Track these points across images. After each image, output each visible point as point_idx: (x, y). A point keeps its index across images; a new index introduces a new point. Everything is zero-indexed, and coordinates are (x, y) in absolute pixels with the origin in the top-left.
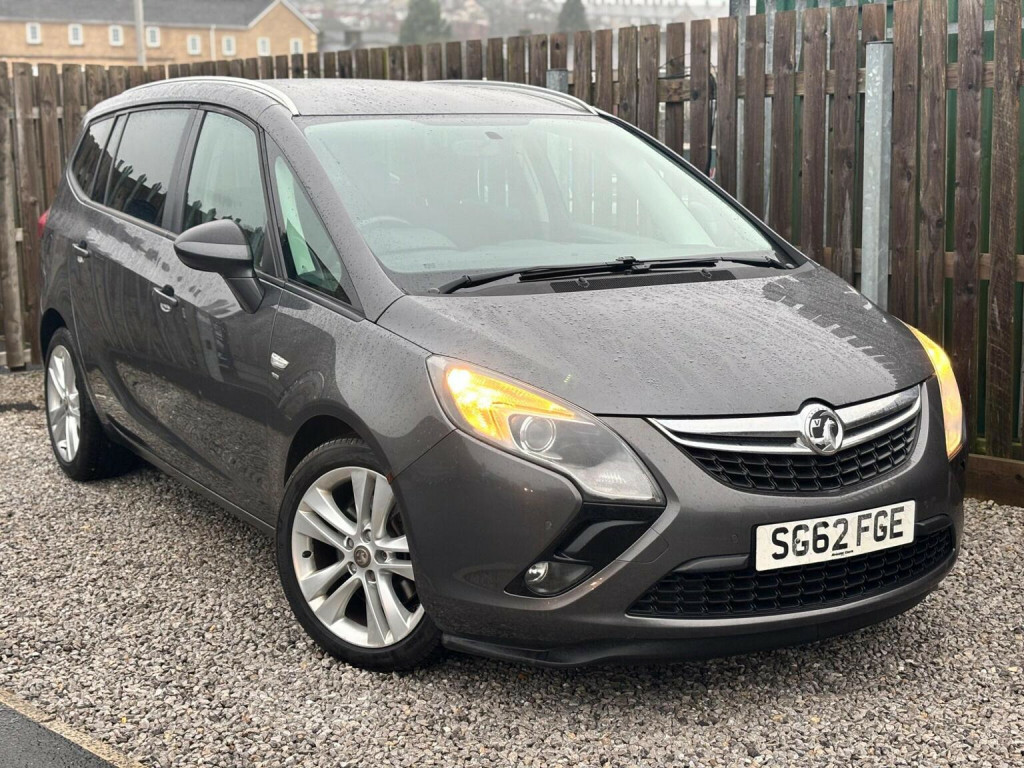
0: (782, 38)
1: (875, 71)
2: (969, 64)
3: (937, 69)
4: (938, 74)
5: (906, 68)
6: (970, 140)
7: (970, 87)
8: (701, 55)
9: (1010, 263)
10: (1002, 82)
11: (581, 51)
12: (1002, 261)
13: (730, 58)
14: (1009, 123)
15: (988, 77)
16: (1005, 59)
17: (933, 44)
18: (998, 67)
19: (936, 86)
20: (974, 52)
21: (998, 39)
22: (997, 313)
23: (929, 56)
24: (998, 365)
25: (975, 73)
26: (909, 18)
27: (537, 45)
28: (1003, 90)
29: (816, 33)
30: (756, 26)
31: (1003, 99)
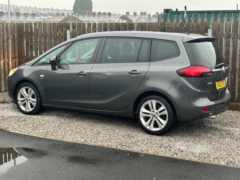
0: (188, 27)
1: (210, 34)
2: (228, 33)
3: (222, 34)
4: (222, 35)
5: (215, 33)
6: (228, 47)
7: (228, 38)
8: (169, 29)
9: (235, 69)
10: (235, 37)
11: (140, 27)
12: (234, 68)
13: (176, 30)
14: (236, 44)
15: (231, 36)
16: (235, 33)
17: (221, 29)
18: (234, 34)
19: (221, 37)
20: (229, 31)
21: (234, 30)
22: (233, 77)
23: (220, 31)
24: (233, 86)
25: (229, 35)
26: (216, 25)
27: (128, 25)
28: (235, 38)
29: (196, 26)
30: (182, 24)
31: (235, 40)
